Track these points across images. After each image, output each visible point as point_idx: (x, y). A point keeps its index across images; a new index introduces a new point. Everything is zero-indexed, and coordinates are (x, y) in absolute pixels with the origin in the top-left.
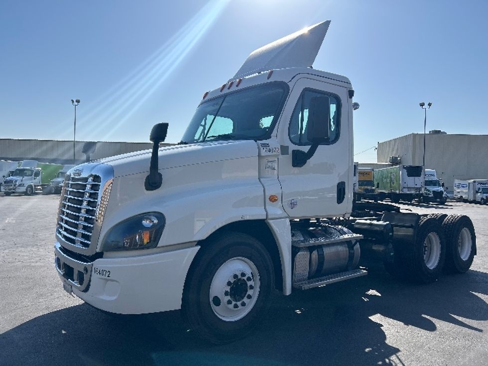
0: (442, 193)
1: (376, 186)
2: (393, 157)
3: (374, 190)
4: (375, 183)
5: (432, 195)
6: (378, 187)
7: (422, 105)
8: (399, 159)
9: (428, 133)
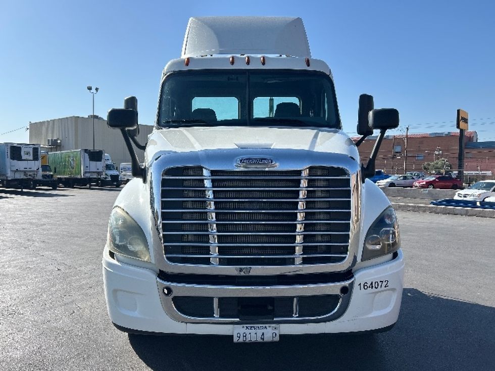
0: (117, 176)
1: (53, 170)
2: (52, 140)
3: (52, 176)
4: (52, 168)
5: (109, 179)
6: (55, 172)
7: (90, 88)
8: (59, 141)
9: (87, 117)
